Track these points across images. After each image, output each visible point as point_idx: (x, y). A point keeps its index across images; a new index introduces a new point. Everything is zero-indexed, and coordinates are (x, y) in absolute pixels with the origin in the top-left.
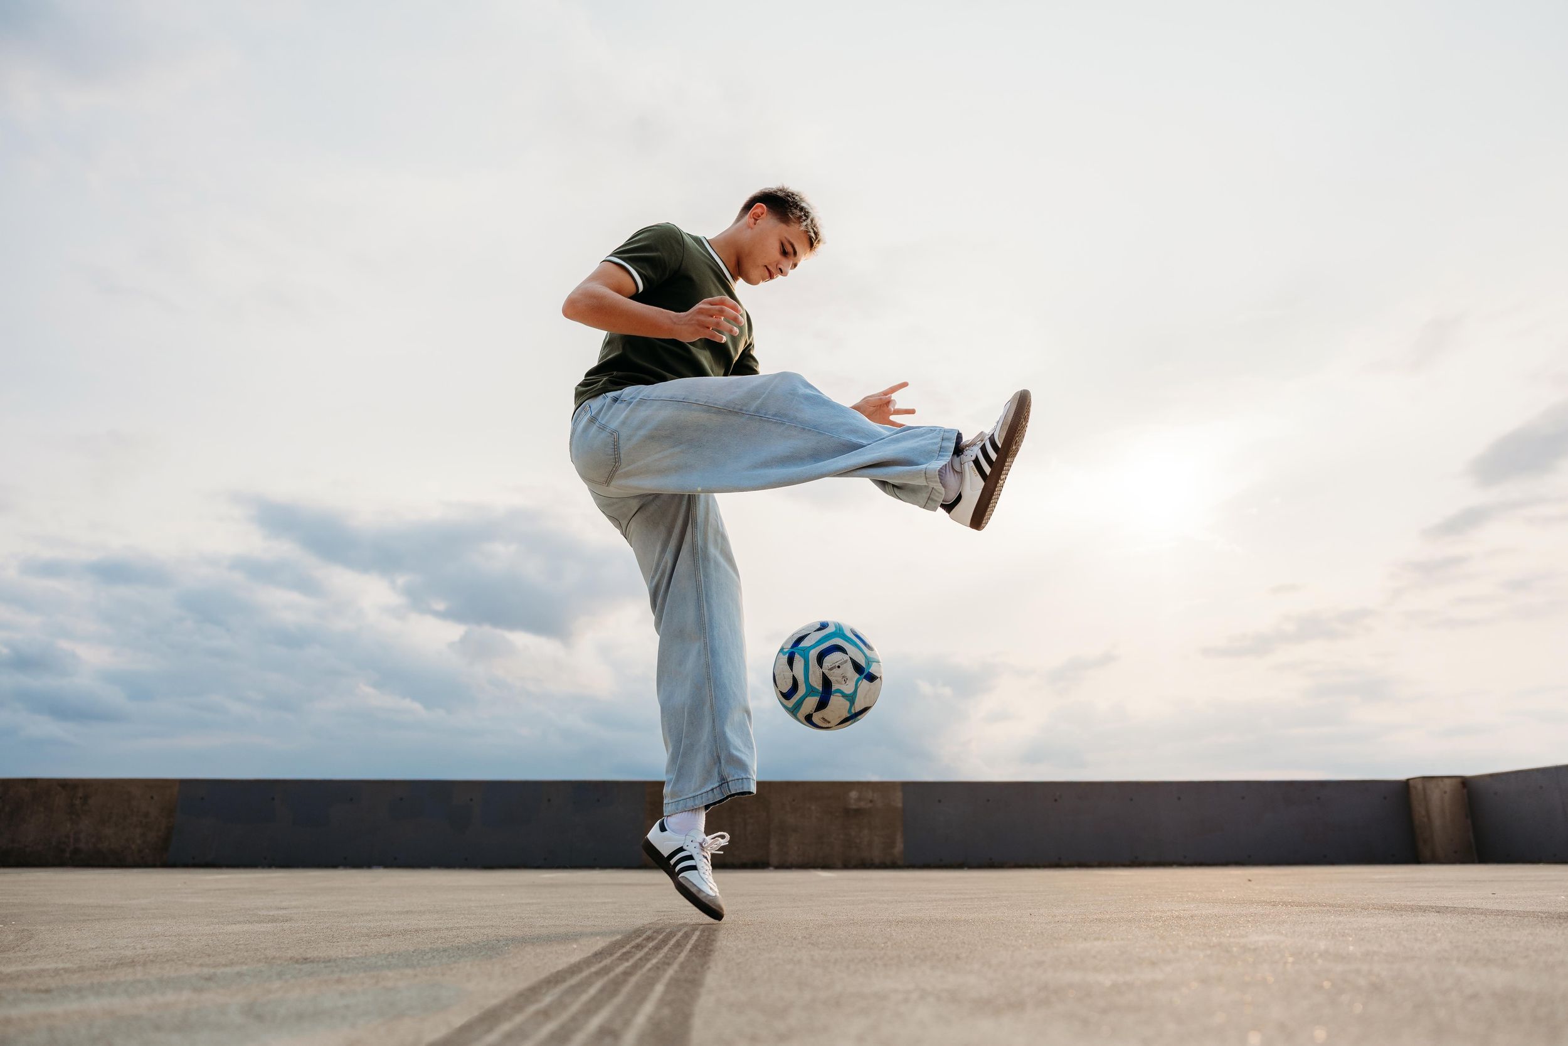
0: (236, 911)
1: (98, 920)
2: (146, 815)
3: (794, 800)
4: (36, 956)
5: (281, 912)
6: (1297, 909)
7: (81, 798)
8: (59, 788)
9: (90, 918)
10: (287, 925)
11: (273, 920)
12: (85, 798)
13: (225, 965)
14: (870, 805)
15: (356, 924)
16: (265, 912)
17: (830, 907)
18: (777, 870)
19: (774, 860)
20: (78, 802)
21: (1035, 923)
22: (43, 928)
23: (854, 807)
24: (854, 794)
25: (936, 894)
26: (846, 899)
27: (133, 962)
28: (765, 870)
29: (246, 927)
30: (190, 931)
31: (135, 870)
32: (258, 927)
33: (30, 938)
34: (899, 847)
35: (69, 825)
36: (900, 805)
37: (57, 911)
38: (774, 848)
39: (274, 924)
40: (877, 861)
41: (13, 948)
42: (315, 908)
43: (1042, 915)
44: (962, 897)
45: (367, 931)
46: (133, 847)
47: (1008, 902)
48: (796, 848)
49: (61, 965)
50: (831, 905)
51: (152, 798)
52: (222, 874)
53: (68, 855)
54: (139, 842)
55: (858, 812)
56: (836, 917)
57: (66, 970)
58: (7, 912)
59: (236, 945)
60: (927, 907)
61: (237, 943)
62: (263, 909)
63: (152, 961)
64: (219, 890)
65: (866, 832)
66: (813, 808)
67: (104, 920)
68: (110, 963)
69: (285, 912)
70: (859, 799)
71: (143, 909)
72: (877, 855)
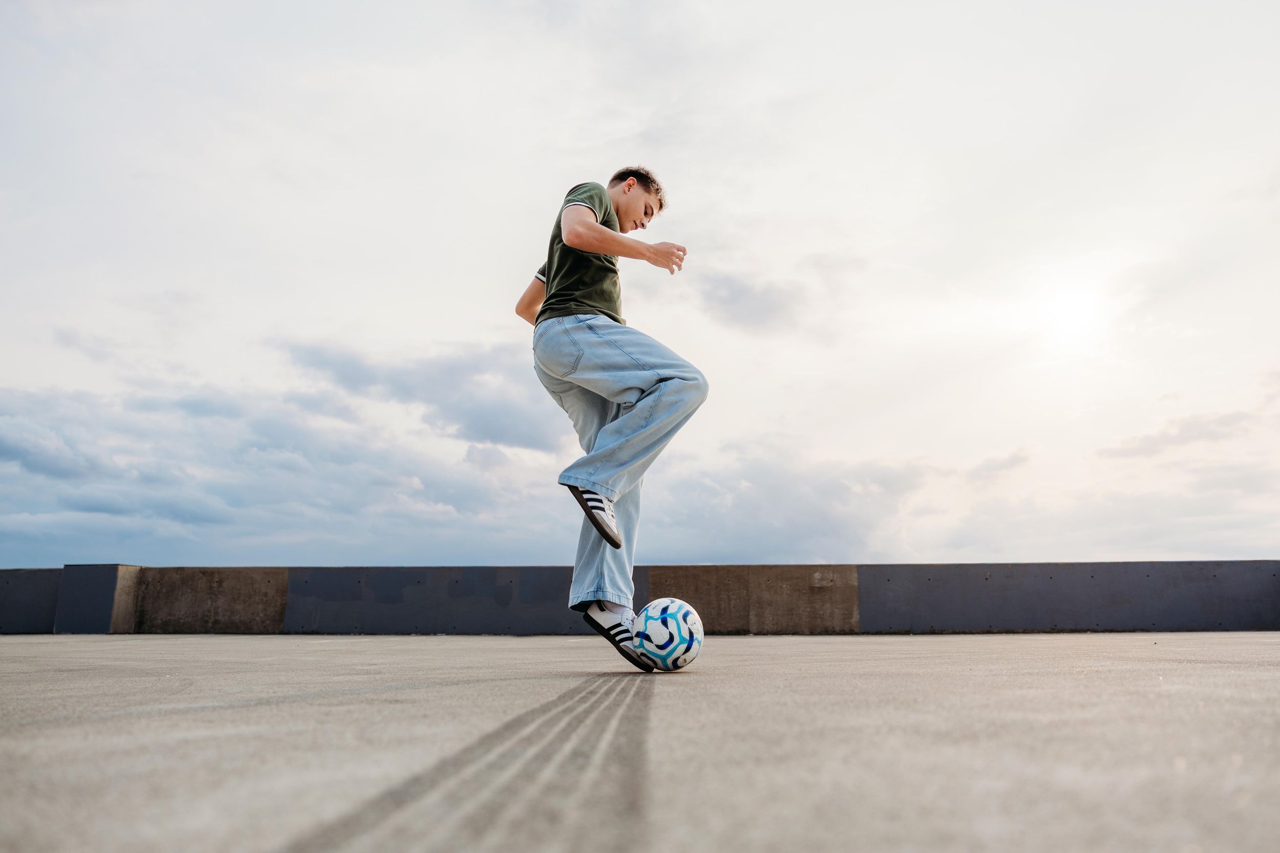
0: (338, 666)
1: (238, 672)
2: (266, 595)
3: (768, 581)
4: (197, 698)
5: (372, 667)
6: (1201, 665)
7: (217, 582)
8: (201, 575)
9: (231, 671)
10: (378, 677)
11: (368, 673)
12: (220, 582)
13: (337, 705)
14: (831, 584)
15: (430, 676)
16: (360, 667)
17: (803, 664)
18: (756, 636)
19: (754, 628)
20: (215, 585)
21: (975, 676)
22: (199, 678)
23: (818, 586)
24: (817, 575)
25: (889, 654)
26: (815, 658)
27: (268, 702)
28: (746, 637)
29: (348, 678)
30: (306, 680)
31: (260, 637)
32: (356, 678)
33: (191, 685)
34: (856, 617)
35: (209, 603)
36: (856, 584)
37: (207, 666)
38: (753, 619)
39: (369, 676)
40: (837, 629)
41: (180, 692)
42: (398, 664)
43: (981, 670)
44: (911, 656)
45: (439, 681)
46: (257, 619)
47: (950, 660)
48: (771, 619)
49: (216, 704)
50: (803, 662)
51: (269, 581)
52: (325, 639)
53: (210, 625)
54: (261, 615)
55: (821, 589)
56: (809, 671)
57: (221, 707)
58: (172, 666)
59: (343, 690)
60: (883, 664)
61: (343, 689)
62: (358, 665)
63: (283, 702)
64: (324, 651)
65: (828, 605)
66: (784, 586)
67: (242, 672)
68: (252, 703)
69: (375, 667)
70: (822, 579)
71: (269, 665)
72: (837, 624)
